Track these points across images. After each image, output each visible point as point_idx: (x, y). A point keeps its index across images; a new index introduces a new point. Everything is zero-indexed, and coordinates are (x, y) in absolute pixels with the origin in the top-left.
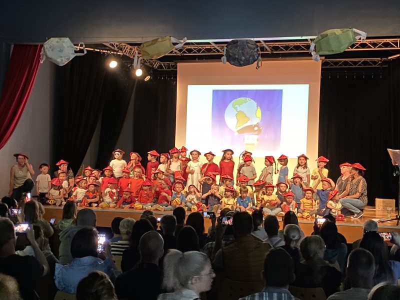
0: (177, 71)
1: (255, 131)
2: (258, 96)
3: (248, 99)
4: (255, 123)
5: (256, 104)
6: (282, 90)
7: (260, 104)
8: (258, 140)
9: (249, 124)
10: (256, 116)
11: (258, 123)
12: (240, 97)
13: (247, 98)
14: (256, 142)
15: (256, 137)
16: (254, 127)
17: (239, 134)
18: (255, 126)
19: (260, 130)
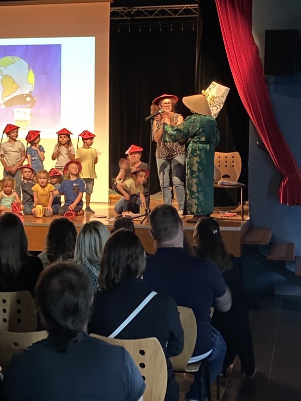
1: (28, 102)
2: (27, 53)
3: (17, 59)
4: (27, 92)
5: (27, 64)
6: (60, 45)
7: (32, 66)
8: (31, 115)
9: (18, 93)
10: (28, 81)
11: (30, 92)
12: (5, 55)
13: (15, 57)
14: (28, 118)
15: (28, 111)
16: (26, 97)
17: (6, 107)
18: (28, 95)
19: (34, 101)
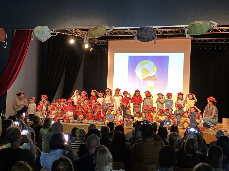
0: (108, 45)
1: (153, 79)
2: (154, 59)
3: (149, 61)
4: (153, 75)
5: (153, 64)
6: (168, 56)
7: (156, 64)
8: (154, 84)
9: (149, 75)
10: (154, 71)
11: (155, 75)
12: (144, 60)
14: (153, 86)
16: (152, 77)
17: (144, 81)
19: (156, 78)
